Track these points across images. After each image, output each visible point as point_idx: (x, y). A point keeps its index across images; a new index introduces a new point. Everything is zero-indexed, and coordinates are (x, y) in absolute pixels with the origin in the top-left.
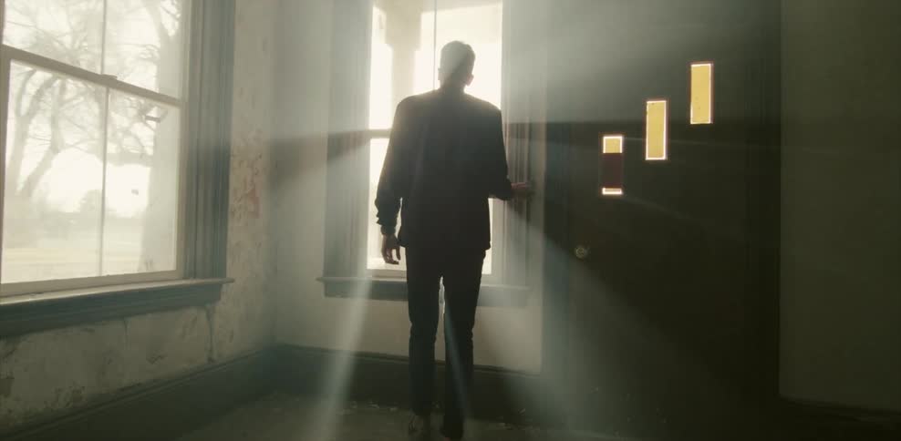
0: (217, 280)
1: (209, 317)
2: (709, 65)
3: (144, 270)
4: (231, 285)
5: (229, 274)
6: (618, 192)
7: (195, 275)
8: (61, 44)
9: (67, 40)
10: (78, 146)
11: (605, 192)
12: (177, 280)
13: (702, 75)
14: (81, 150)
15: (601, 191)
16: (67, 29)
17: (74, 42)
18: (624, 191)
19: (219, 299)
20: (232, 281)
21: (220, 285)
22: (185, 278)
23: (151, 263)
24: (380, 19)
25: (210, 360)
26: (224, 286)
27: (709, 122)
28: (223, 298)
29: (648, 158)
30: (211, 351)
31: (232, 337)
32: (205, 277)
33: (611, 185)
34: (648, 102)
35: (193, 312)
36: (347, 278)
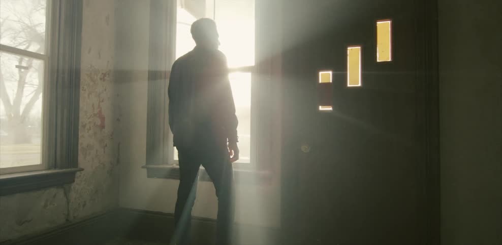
0: (73, 169)
1: (66, 194)
2: (389, 22)
4: (81, 172)
5: (81, 166)
6: (330, 109)
7: (55, 167)
11: (321, 108)
12: (42, 170)
13: (384, 28)
15: (318, 108)
18: (333, 108)
19: (74, 181)
20: (83, 170)
21: (73, 173)
22: (49, 169)
25: (67, 220)
26: (78, 174)
27: (390, 60)
28: (77, 181)
29: (349, 85)
30: (68, 215)
31: (84, 205)
32: (61, 168)
33: (324, 104)
34: (349, 48)
35: (53, 191)
36: (161, 166)
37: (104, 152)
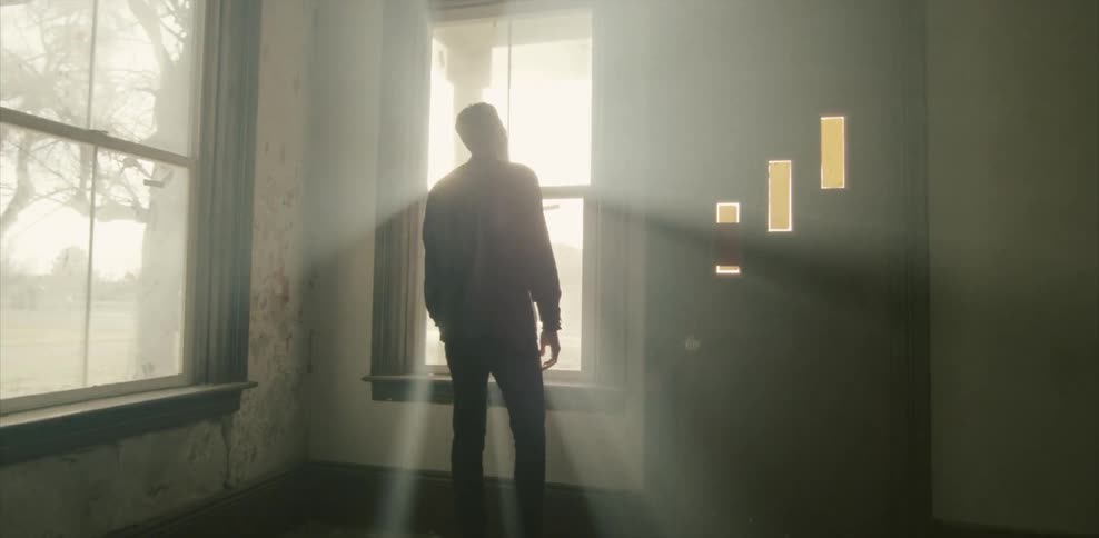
0: (238, 385)
1: (225, 432)
2: (842, 118)
3: (141, 377)
4: (253, 390)
5: (251, 377)
6: (735, 271)
7: (206, 379)
8: (32, 67)
9: (40, 64)
10: (53, 197)
11: (720, 270)
12: (183, 386)
13: (834, 130)
14: (58, 201)
15: (715, 270)
16: (41, 50)
17: (47, 67)
18: (742, 270)
19: (238, 408)
20: (255, 385)
21: (239, 392)
22: (195, 383)
23: (151, 367)
24: (441, 53)
25: (226, 486)
26: (245, 394)
27: (843, 187)
28: (244, 407)
30: (228, 475)
31: (254, 455)
32: (219, 382)
33: (727, 262)
34: (770, 162)
35: (205, 427)
36: (402, 377)
37: (287, 348)
